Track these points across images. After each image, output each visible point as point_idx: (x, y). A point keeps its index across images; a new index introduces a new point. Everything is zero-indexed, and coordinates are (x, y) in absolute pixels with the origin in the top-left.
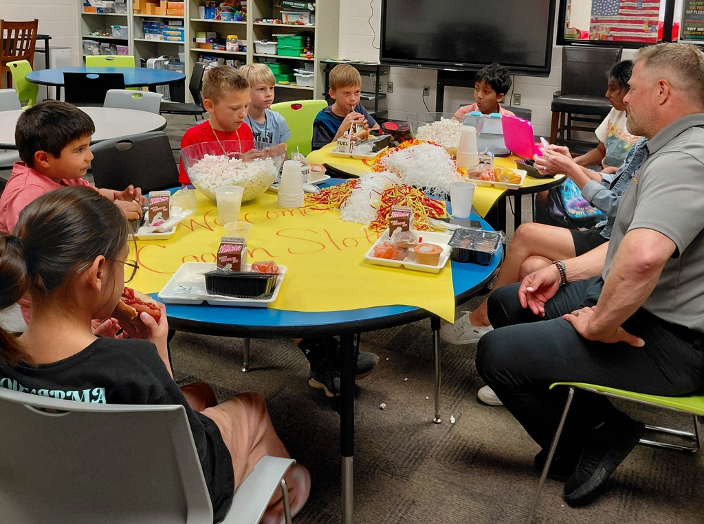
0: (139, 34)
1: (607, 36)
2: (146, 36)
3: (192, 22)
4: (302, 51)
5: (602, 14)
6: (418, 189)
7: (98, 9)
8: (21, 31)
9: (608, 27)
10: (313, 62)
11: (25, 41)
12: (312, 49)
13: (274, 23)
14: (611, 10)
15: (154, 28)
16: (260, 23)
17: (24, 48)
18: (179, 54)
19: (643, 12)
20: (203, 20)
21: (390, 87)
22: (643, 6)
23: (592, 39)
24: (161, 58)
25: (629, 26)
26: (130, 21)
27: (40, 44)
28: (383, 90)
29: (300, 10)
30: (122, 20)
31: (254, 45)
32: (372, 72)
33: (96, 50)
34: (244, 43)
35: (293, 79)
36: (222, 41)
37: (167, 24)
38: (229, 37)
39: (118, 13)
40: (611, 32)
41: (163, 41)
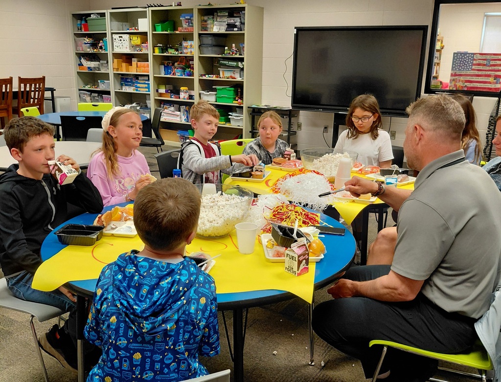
0: (118, 86)
1: (462, 87)
2: (123, 88)
3: (154, 77)
4: (235, 99)
5: (459, 70)
6: (302, 205)
7: (89, 68)
8: (33, 85)
9: (463, 79)
10: (242, 107)
11: (37, 93)
12: (241, 98)
13: (214, 78)
14: (467, 66)
15: (128, 82)
16: (204, 78)
17: (36, 97)
18: (147, 102)
19: (491, 68)
20: (163, 75)
21: (299, 126)
22: (491, 63)
23: (451, 89)
24: (134, 105)
25: (480, 79)
26: (111, 77)
27: (48, 94)
28: (294, 128)
29: (233, 67)
30: (106, 76)
31: (200, 94)
32: (286, 115)
33: (88, 99)
34: (193, 93)
35: (228, 121)
36: (177, 92)
37: (138, 79)
38: (182, 88)
39: (103, 71)
40: (466, 84)
41: (135, 92)
